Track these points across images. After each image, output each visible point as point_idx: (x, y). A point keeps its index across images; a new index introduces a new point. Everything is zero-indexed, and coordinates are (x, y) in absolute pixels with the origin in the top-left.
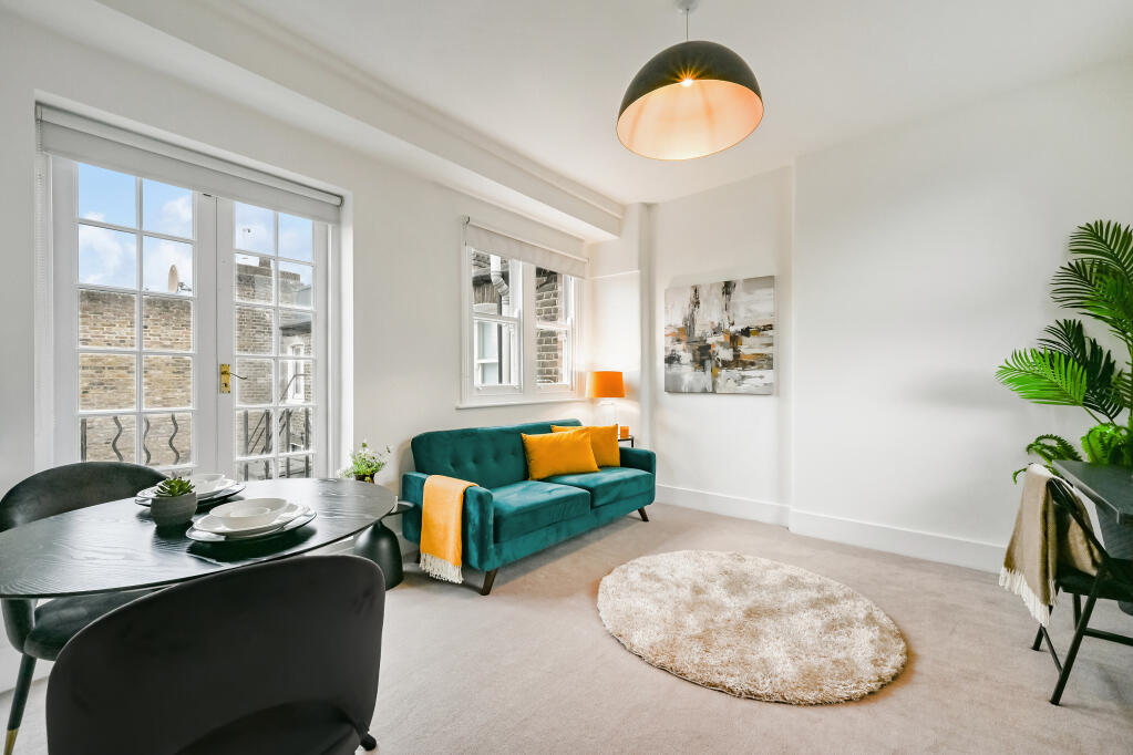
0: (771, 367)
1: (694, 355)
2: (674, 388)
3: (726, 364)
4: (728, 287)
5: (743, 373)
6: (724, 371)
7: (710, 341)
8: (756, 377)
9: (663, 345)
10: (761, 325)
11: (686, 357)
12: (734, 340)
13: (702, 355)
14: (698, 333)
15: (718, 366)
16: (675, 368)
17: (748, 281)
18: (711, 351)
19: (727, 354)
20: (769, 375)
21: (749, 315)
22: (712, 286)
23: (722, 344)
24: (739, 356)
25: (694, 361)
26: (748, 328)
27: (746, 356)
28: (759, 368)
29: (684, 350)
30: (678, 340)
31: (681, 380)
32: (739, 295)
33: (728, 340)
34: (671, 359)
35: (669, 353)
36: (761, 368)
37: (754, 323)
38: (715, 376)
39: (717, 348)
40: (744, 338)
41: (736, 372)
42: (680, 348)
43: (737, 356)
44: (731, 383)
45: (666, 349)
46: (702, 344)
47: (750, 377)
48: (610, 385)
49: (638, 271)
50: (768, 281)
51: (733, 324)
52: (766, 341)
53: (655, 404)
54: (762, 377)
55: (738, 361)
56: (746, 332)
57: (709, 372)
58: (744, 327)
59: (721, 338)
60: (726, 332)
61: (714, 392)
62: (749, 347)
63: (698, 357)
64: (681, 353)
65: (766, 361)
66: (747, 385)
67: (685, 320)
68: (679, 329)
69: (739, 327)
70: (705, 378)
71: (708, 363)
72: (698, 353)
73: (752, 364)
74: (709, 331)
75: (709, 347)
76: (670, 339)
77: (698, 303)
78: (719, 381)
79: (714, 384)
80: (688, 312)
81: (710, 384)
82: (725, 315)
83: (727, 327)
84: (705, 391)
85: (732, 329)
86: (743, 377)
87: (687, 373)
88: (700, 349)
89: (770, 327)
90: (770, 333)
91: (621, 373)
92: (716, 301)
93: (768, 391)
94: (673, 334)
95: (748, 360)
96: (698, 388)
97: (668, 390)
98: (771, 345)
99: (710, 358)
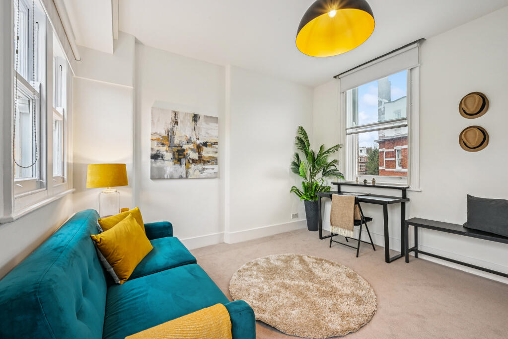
0: (217, 164)
1: (174, 155)
2: (157, 176)
3: (194, 161)
4: (195, 117)
5: (204, 167)
6: (193, 165)
7: (185, 147)
8: (210, 169)
9: (148, 146)
10: (213, 141)
11: (168, 156)
12: (199, 148)
13: (179, 155)
14: (176, 141)
15: (189, 162)
16: (159, 163)
17: (207, 117)
18: (185, 153)
19: (194, 156)
20: (216, 168)
21: (207, 135)
22: (186, 114)
23: (192, 150)
24: (201, 157)
25: (174, 158)
26: (206, 143)
27: (205, 157)
28: (211, 164)
29: (167, 151)
30: (162, 144)
31: (165, 171)
32: (201, 121)
33: (196, 148)
34: (155, 157)
35: (154, 152)
36: (213, 164)
37: (209, 140)
38: (188, 168)
39: (189, 152)
40: (204, 147)
41: (200, 166)
42: (163, 150)
43: (200, 157)
44: (197, 172)
45: (152, 149)
46: (179, 148)
47: (207, 169)
50: (215, 120)
51: (198, 139)
52: (215, 150)
54: (213, 169)
55: (200, 160)
56: (205, 144)
57: (184, 166)
58: (204, 141)
59: (192, 146)
60: (194, 143)
61: (187, 178)
62: (207, 152)
63: (177, 157)
64: (165, 153)
65: (214, 161)
66: (206, 173)
67: (168, 131)
68: (163, 137)
69: (201, 141)
70: (182, 169)
71: (183, 160)
72: (176, 154)
73: (209, 162)
74: (185, 142)
75: (184, 150)
76: (155, 143)
77: (176, 123)
78: (191, 171)
79: (187, 173)
80: (170, 127)
81: (184, 173)
82: (194, 133)
83: (195, 140)
84: (181, 177)
85: (198, 142)
86: (204, 169)
87: (169, 166)
88: (178, 151)
89: (216, 143)
90: (217, 146)
92: (188, 124)
93: (216, 176)
94: (158, 139)
95: (206, 160)
96: (176, 175)
97: (153, 178)
98: (216, 152)
99: (185, 157)
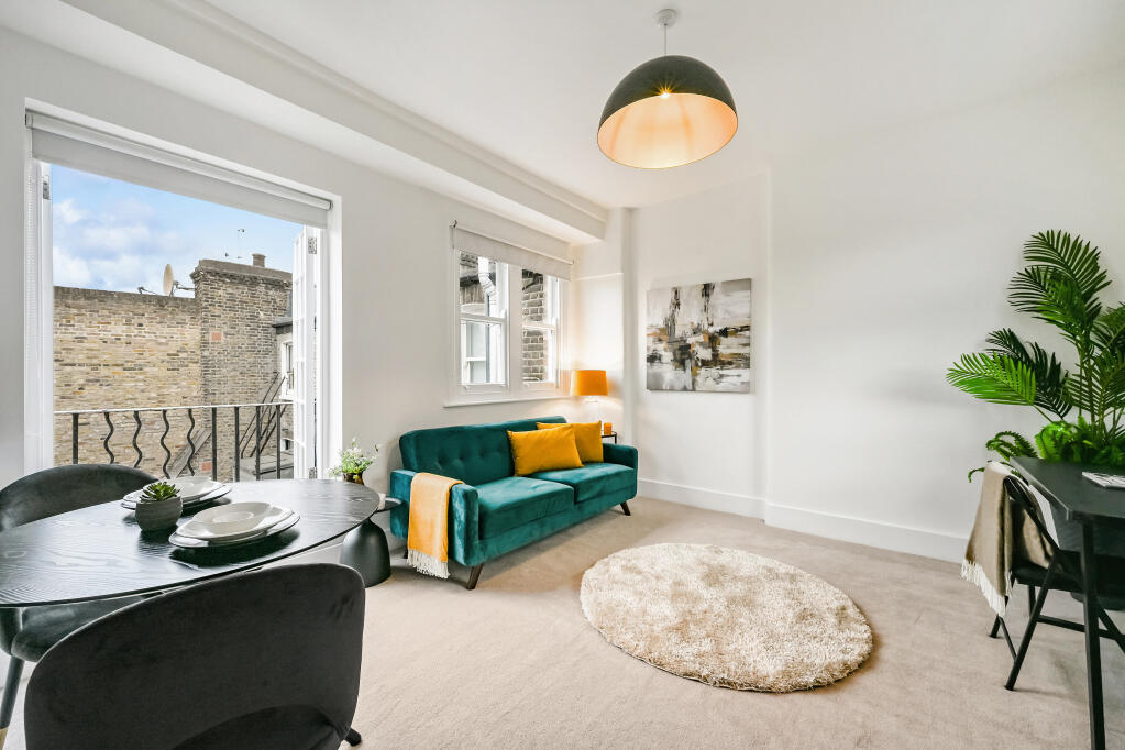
0: (748, 366)
1: (675, 355)
2: (655, 385)
3: (705, 363)
4: (707, 289)
5: (721, 372)
6: (703, 370)
7: (690, 340)
8: (733, 375)
9: (644, 344)
10: (738, 325)
11: (667, 356)
12: (713, 340)
13: (682, 354)
14: (678, 333)
15: (697, 365)
16: (657, 367)
17: (727, 283)
18: (691, 351)
19: (706, 354)
20: (745, 374)
21: (727, 316)
22: (692, 288)
23: (701, 344)
24: (717, 355)
25: (675, 360)
26: (726, 329)
27: (724, 355)
28: (736, 367)
29: (665, 350)
30: (660, 340)
31: (662, 379)
32: (716, 295)
33: (707, 340)
34: (653, 359)
35: (650, 353)
36: (738, 367)
37: (732, 324)
38: (695, 375)
39: (697, 348)
40: (722, 338)
41: (715, 371)
42: (661, 348)
43: (715, 355)
44: (710, 382)
45: (648, 348)
46: (682, 344)
47: (728, 376)
48: (594, 383)
49: (620, 273)
50: (746, 284)
51: (712, 325)
52: (744, 341)
53: (637, 401)
54: (739, 376)
55: (716, 361)
56: (724, 332)
57: (688, 370)
58: (722, 327)
59: (701, 338)
60: (705, 332)
61: (694, 390)
62: (727, 347)
63: (678, 357)
64: (663, 353)
65: (744, 361)
66: (721, 387)
67: (666, 321)
68: (661, 330)
69: (717, 328)
70: (685, 377)
71: (687, 361)
72: (678, 352)
73: (730, 363)
74: (690, 332)
75: (689, 346)
76: (651, 339)
77: (678, 304)
78: (698, 379)
79: (694, 382)
80: (669, 313)
81: (690, 382)
82: (705, 315)
83: (706, 327)
84: (685, 389)
85: (711, 330)
86: (722, 376)
87: (668, 371)
88: (681, 348)
89: (747, 328)
90: (747, 333)
91: (604, 372)
92: (696, 303)
93: (746, 389)
94: (654, 334)
95: (726, 360)
96: (679, 385)
97: (649, 388)
98: (748, 345)
99: (690, 357)
